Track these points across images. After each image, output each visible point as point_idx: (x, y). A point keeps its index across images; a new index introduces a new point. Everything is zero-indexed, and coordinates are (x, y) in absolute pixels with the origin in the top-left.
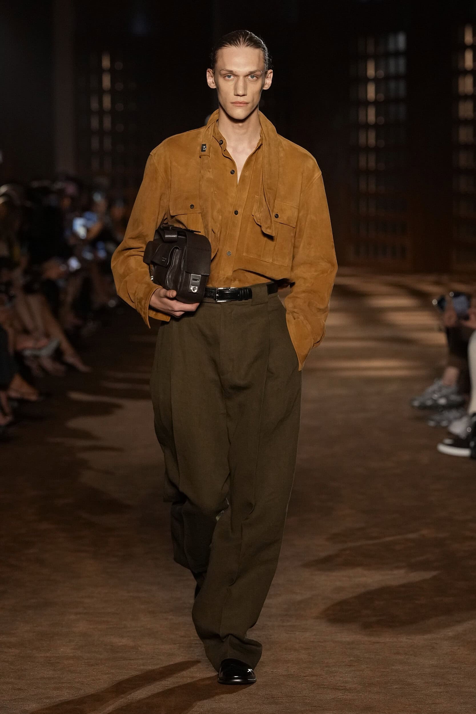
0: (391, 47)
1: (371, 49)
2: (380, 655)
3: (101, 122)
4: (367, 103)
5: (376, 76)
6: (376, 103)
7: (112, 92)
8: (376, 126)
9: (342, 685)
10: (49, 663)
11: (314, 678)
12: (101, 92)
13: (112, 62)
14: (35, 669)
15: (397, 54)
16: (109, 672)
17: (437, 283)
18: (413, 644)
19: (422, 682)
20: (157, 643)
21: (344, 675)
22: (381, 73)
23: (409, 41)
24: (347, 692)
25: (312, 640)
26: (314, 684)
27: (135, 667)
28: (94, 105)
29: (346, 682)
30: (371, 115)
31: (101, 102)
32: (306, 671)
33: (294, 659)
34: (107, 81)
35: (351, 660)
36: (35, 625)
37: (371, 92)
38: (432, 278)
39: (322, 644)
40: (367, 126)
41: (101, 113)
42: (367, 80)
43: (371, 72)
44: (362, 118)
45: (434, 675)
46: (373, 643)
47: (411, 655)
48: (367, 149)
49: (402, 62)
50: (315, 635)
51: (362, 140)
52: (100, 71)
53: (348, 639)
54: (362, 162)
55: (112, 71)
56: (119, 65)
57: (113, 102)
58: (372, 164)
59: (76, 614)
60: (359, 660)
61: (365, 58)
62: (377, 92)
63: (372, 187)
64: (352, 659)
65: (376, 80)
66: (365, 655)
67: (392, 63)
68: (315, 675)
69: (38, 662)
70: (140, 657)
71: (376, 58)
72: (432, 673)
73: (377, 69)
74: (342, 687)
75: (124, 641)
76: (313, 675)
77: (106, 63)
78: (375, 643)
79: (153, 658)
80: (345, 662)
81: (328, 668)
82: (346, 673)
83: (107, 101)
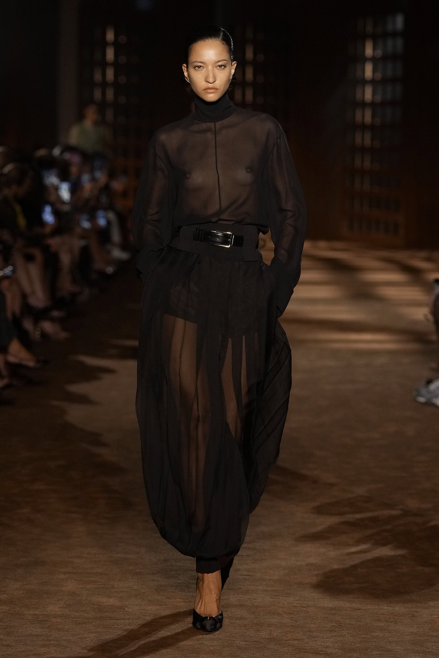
0: (390, 27)
1: (369, 29)
2: (361, 621)
3: (104, 94)
4: (364, 82)
5: (373, 55)
6: (373, 82)
7: (116, 64)
8: (373, 104)
9: (323, 650)
10: (37, 620)
11: (296, 642)
12: (104, 64)
13: (116, 35)
14: (23, 626)
15: (394, 34)
16: (96, 631)
17: (428, 259)
18: (393, 611)
19: (402, 649)
20: (144, 604)
21: (325, 640)
22: (379, 53)
23: (406, 22)
24: (327, 656)
25: (295, 605)
26: (296, 648)
27: (121, 626)
28: (98, 77)
29: (327, 647)
30: (368, 94)
31: (104, 75)
32: (288, 635)
33: (277, 623)
34: (110, 54)
35: (332, 626)
36: (25, 583)
37: (369, 71)
38: (423, 254)
39: (305, 609)
40: (363, 104)
41: (104, 84)
42: (364, 60)
43: (369, 51)
44: (359, 96)
45: (413, 643)
46: (355, 609)
47: (392, 622)
48: (363, 127)
49: (400, 42)
50: (298, 600)
51: (358, 118)
52: (104, 44)
53: (330, 605)
54: (358, 140)
55: (116, 44)
56: (123, 39)
57: (116, 75)
58: (368, 141)
59: (65, 573)
60: (340, 625)
61: (364, 37)
62: (374, 71)
63: (367, 164)
64: (333, 624)
65: (374, 60)
66: (346, 621)
67: (390, 43)
68: (296, 640)
69: (27, 620)
70: (126, 617)
71: (375, 38)
72: (411, 641)
73: (374, 49)
74: (323, 651)
75: (112, 601)
76: (294, 640)
77: (110, 36)
78: (357, 609)
79: (140, 618)
80: (327, 627)
81: (310, 632)
82: (327, 638)
83: (110, 74)
